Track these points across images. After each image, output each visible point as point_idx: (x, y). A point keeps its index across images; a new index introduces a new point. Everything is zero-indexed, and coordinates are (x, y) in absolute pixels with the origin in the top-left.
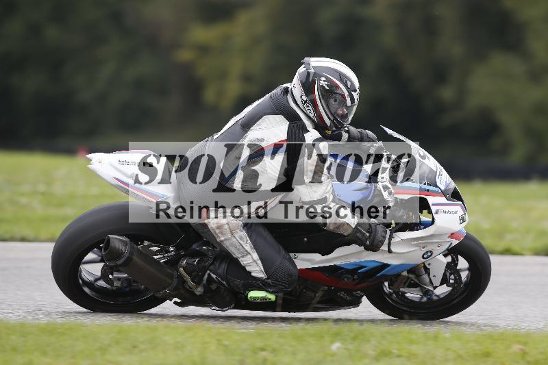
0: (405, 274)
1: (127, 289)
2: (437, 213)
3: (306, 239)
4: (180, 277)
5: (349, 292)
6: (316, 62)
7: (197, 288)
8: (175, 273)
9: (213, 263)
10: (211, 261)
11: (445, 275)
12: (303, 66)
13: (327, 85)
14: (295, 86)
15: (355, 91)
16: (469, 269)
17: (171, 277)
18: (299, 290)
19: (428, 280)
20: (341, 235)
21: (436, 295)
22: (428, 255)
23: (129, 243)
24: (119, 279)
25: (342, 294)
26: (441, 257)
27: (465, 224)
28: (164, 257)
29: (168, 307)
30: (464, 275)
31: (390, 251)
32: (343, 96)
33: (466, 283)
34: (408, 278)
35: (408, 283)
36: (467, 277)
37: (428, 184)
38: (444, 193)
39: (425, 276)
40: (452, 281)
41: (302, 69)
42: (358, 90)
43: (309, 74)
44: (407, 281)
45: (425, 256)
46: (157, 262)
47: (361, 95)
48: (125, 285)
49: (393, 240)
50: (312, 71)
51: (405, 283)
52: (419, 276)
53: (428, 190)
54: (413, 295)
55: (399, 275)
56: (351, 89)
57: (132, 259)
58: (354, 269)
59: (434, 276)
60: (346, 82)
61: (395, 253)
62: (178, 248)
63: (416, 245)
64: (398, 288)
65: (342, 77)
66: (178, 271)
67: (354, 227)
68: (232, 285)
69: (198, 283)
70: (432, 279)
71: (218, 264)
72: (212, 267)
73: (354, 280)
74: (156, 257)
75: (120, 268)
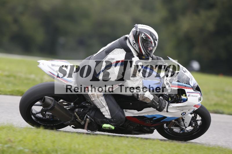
0: (173, 121)
1: (52, 120)
2: (189, 96)
3: (131, 104)
4: (75, 116)
5: (148, 127)
6: (140, 27)
7: (82, 121)
8: (73, 114)
9: (89, 111)
10: (88, 110)
11: (191, 122)
12: (135, 28)
13: (145, 37)
14: (130, 36)
15: (156, 40)
16: (201, 120)
17: (71, 116)
18: (127, 125)
19: (183, 124)
20: (146, 103)
21: (187, 130)
22: (184, 114)
23: (53, 100)
24: (48, 115)
25: (145, 128)
26: (190, 115)
27: (201, 101)
28: (69, 107)
29: (69, 128)
30: (199, 123)
31: (167, 111)
32: (151, 42)
33: (200, 126)
34: (175, 123)
35: (174, 125)
36: (200, 123)
37: (186, 84)
38: (192, 88)
39: (182, 122)
40: (194, 125)
41: (134, 29)
42: (158, 40)
43: (137, 31)
44: (174, 124)
45: (183, 114)
46: (65, 109)
47: (159, 42)
48: (51, 118)
49: (169, 107)
50: (138, 30)
51: (173, 125)
52: (179, 122)
53: (186, 86)
54: (176, 130)
55: (171, 121)
56: (155, 40)
57: (54, 107)
58: (151, 118)
59: (186, 123)
60: (153, 36)
61: (169, 112)
62: (75, 104)
63: (179, 109)
64: (170, 127)
65: (151, 34)
66: (74, 114)
67: (151, 100)
68: (96, 121)
69: (82, 119)
70: (185, 123)
71: (91, 112)
72: (88, 113)
73: (151, 122)
74: (65, 107)
75: (49, 111)
